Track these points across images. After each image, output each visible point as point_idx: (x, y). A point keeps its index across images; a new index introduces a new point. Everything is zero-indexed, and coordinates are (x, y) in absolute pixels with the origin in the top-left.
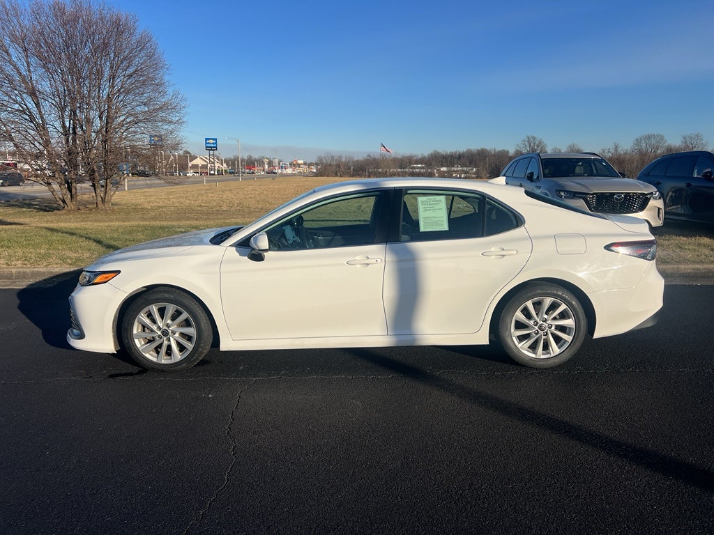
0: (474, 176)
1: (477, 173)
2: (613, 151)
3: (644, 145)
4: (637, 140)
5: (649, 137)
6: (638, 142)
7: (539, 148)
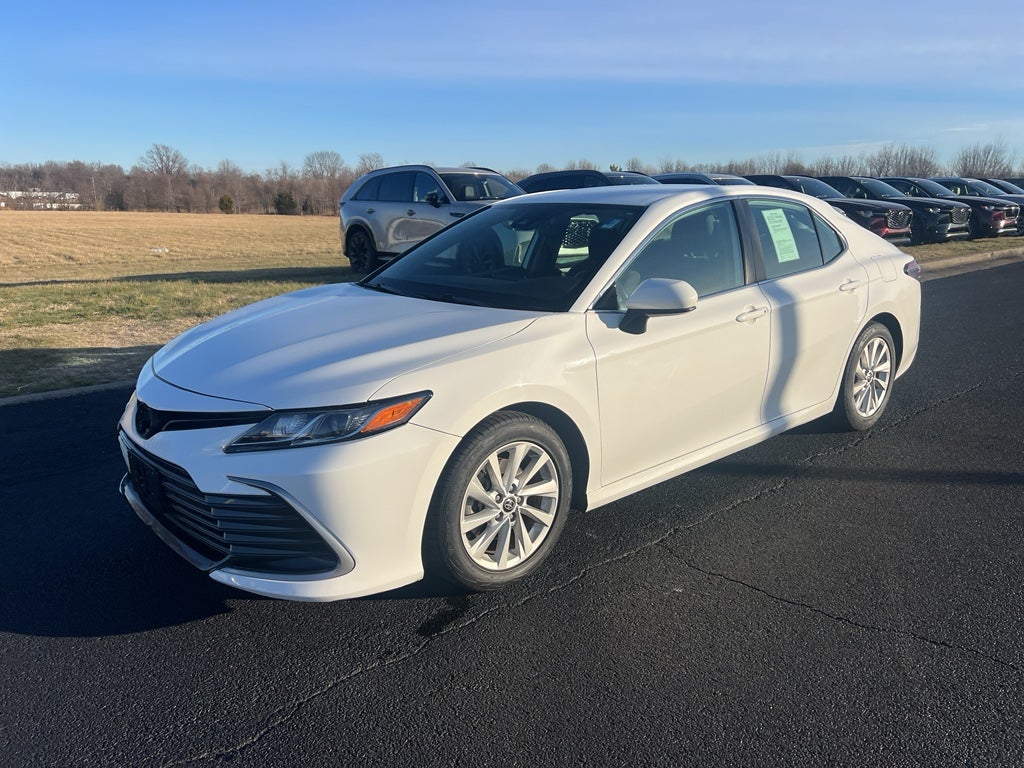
0: (77, 206)
1: (80, 201)
2: (280, 173)
3: (318, 166)
4: (308, 159)
5: (322, 156)
6: (310, 162)
7: (177, 165)
